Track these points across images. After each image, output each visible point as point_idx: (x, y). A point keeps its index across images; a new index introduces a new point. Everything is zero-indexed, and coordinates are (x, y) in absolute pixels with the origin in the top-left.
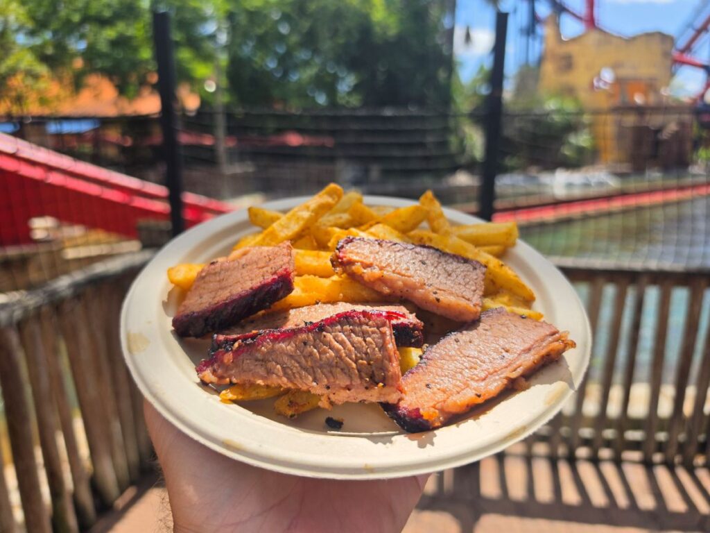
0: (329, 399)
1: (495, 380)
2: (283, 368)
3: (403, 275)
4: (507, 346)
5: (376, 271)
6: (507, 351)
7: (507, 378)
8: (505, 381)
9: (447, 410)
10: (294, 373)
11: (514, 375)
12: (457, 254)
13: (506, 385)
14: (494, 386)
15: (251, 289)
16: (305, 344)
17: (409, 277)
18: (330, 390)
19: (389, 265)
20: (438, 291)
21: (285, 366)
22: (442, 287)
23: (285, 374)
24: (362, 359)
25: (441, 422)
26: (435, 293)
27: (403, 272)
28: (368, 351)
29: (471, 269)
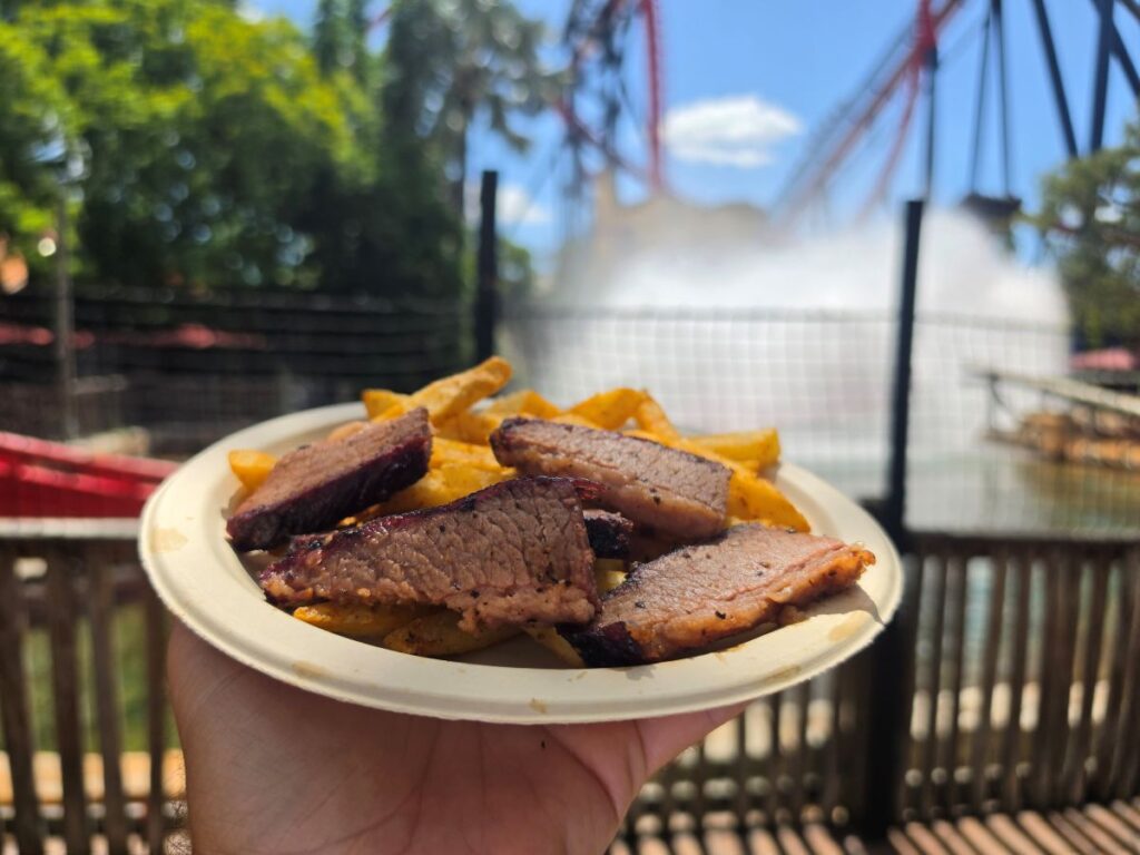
0: (477, 613)
1: (748, 602)
2: (402, 567)
3: (602, 466)
4: (765, 561)
5: (561, 457)
6: (767, 566)
7: (768, 600)
8: (764, 605)
9: (669, 636)
10: (421, 575)
11: (779, 598)
12: (686, 450)
13: (765, 610)
14: (747, 609)
15: (361, 465)
16: (442, 529)
17: (611, 468)
18: (478, 599)
19: (580, 452)
20: (658, 489)
21: (406, 564)
22: (664, 484)
23: (408, 576)
24: (533, 545)
25: (659, 653)
26: (653, 491)
27: (604, 463)
28: (545, 532)
29: (709, 470)
